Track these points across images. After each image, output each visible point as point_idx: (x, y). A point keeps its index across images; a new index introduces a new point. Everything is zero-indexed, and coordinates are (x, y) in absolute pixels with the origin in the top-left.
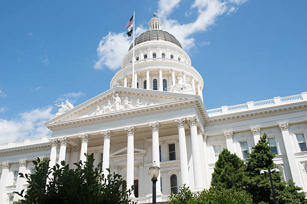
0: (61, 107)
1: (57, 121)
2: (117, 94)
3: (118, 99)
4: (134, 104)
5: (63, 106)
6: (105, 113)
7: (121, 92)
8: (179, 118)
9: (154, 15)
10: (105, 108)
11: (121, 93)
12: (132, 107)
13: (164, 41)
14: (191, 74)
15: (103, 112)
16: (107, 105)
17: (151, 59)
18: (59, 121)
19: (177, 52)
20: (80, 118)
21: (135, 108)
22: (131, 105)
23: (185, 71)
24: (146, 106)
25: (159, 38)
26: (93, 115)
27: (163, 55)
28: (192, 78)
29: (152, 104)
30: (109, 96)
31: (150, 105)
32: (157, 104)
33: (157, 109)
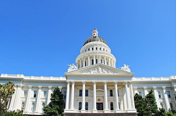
1: (71, 73)
3: (100, 69)
5: (71, 66)
6: (94, 74)
7: (101, 66)
8: (126, 81)
12: (106, 73)
15: (94, 73)
16: (95, 70)
20: (82, 74)
21: (108, 74)
22: (106, 72)
26: (89, 73)
29: (115, 74)
33: (117, 76)
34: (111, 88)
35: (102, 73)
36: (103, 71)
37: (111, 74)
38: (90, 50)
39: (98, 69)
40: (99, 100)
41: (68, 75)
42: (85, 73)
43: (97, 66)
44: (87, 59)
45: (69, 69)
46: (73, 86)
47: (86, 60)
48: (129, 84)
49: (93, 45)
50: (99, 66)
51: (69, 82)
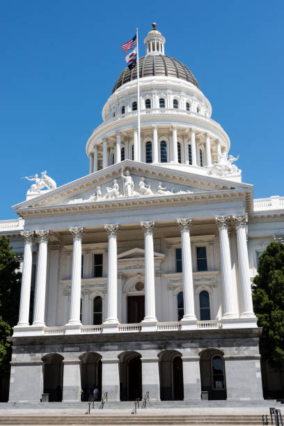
0: (34, 182)
1: (33, 205)
2: (128, 172)
3: (129, 179)
4: (155, 189)
5: (38, 180)
6: (110, 199)
9: (154, 26)
10: (109, 190)
11: (133, 171)
12: (150, 193)
13: (176, 79)
14: (215, 137)
15: (107, 197)
16: (112, 186)
17: (157, 109)
18: (36, 205)
19: (195, 98)
20: (71, 202)
21: (157, 195)
22: (149, 190)
23: (209, 133)
24: (171, 194)
25: (169, 72)
26: (91, 199)
27: (176, 102)
28: (217, 142)
29: (182, 193)
30: (114, 173)
31: (178, 194)
32: (189, 192)
33: (190, 199)
35: (135, 193)
37: (168, 193)
39: (121, 182)
40: (139, 286)
41: (24, 213)
42: (80, 201)
43: (120, 171)
45: (32, 193)
46: (44, 247)
51: (31, 236)
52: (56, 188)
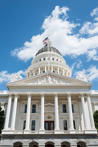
1: (14, 84)
2: (49, 75)
3: (50, 78)
5: (15, 76)
6: (43, 84)
8: (82, 93)
10: (42, 81)
11: (51, 75)
12: (57, 84)
15: (42, 83)
16: (43, 80)
18: (15, 84)
20: (28, 84)
21: (60, 84)
22: (57, 82)
24: (65, 84)
26: (36, 84)
29: (68, 84)
30: (44, 76)
31: (67, 84)
32: (71, 84)
33: (71, 86)
34: (64, 102)
35: (52, 83)
36: (53, 81)
37: (63, 84)
38: (41, 60)
39: (47, 79)
40: (49, 118)
41: (10, 86)
42: (31, 84)
43: (47, 75)
44: (38, 70)
45: (13, 80)
46: (16, 99)
47: (37, 72)
48: (85, 97)
49: (45, 55)
50: (49, 74)
51: (12, 95)
52: (22, 79)
